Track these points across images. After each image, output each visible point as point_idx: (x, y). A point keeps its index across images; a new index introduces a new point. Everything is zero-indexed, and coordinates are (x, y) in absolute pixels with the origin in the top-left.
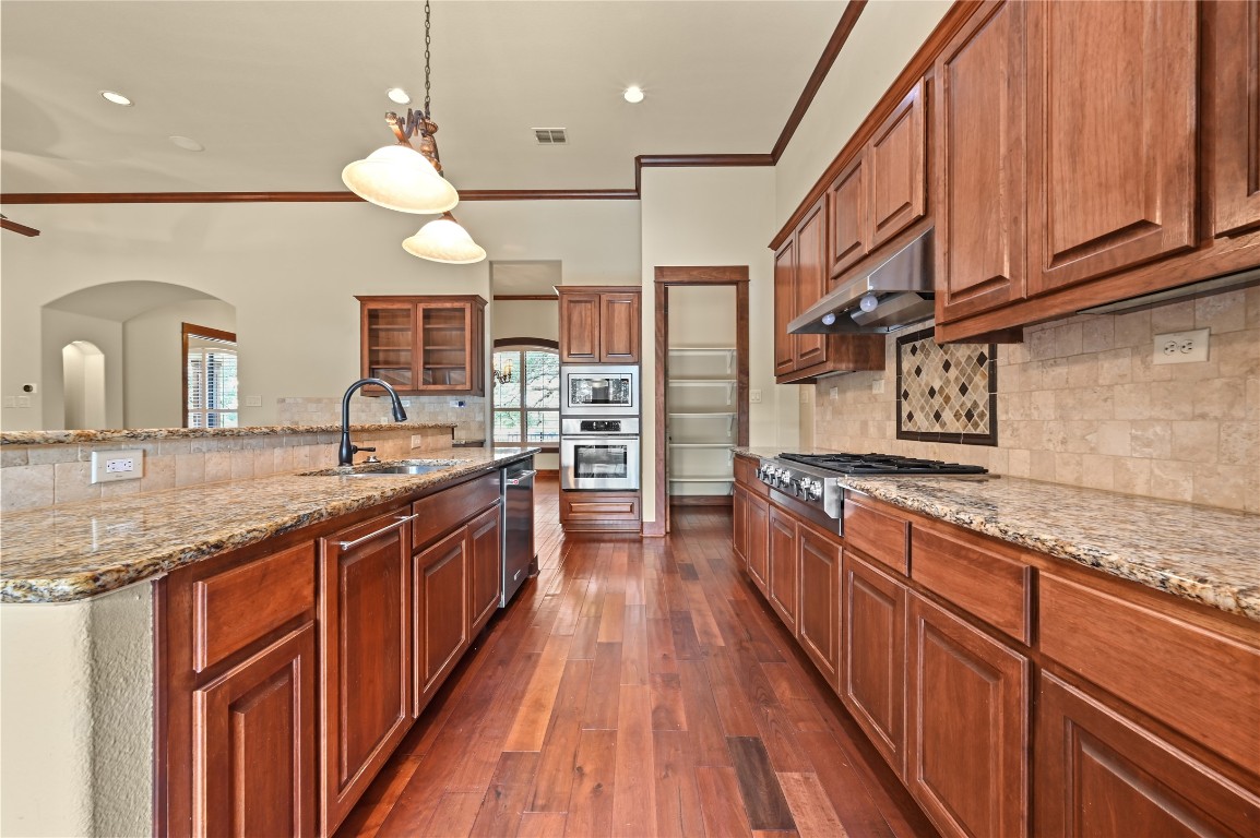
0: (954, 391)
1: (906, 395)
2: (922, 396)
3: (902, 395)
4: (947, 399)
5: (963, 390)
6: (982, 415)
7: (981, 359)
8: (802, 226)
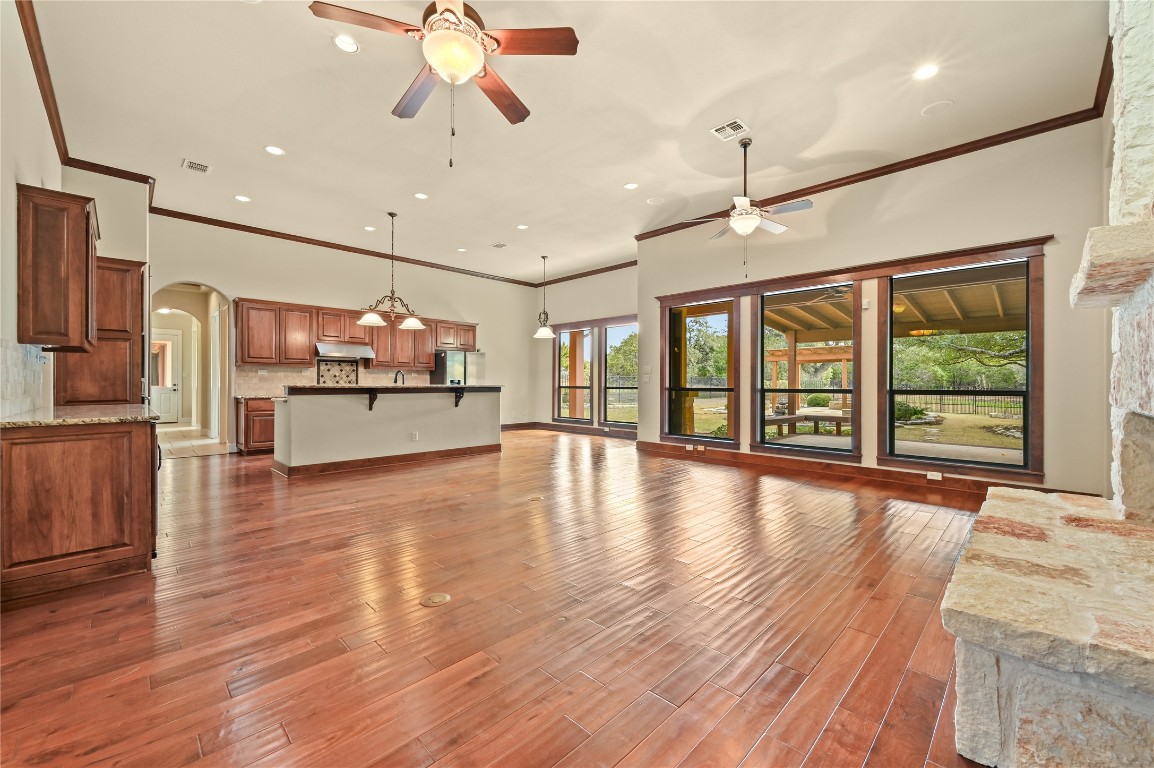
0: (344, 376)
3: (319, 376)
5: (348, 376)
7: (353, 370)
8: (288, 310)
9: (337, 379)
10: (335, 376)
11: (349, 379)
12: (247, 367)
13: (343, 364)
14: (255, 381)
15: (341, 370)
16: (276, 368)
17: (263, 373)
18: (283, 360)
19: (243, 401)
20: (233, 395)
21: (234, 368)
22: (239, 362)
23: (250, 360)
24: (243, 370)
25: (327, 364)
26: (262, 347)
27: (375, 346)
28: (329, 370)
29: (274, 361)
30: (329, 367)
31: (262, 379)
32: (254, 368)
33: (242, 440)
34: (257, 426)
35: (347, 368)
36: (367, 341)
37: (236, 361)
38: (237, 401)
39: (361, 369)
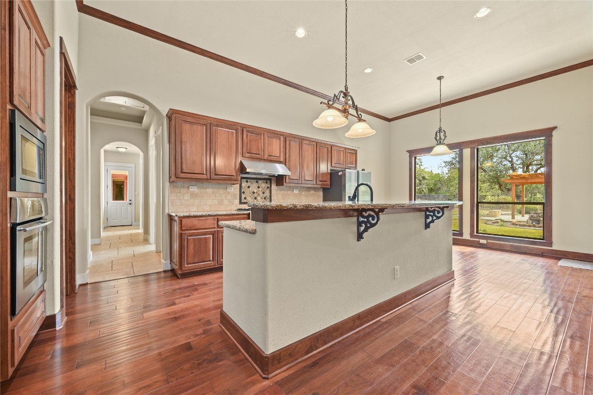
0: (261, 193)
1: (244, 193)
2: (250, 193)
3: (241, 193)
4: (259, 195)
5: (263, 193)
6: (268, 198)
7: (268, 187)
8: (217, 125)
9: (255, 195)
10: (254, 193)
11: (265, 195)
12: (180, 184)
13: (260, 182)
14: (187, 197)
15: (259, 187)
16: (205, 185)
17: (194, 189)
18: (213, 176)
19: (176, 218)
20: (167, 212)
21: (167, 184)
22: (173, 178)
23: (183, 175)
24: (175, 187)
25: (247, 182)
26: (194, 162)
27: (287, 164)
28: (249, 187)
29: (205, 176)
30: (249, 184)
31: (193, 195)
32: (186, 185)
33: (176, 259)
34: (191, 246)
35: (263, 185)
36: (282, 159)
37: (170, 177)
38: (171, 218)
39: (274, 187)
